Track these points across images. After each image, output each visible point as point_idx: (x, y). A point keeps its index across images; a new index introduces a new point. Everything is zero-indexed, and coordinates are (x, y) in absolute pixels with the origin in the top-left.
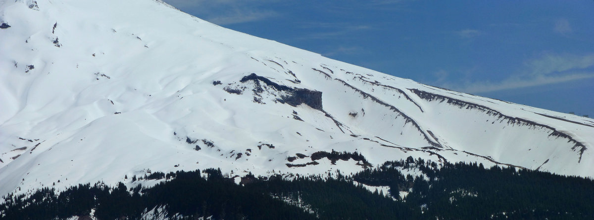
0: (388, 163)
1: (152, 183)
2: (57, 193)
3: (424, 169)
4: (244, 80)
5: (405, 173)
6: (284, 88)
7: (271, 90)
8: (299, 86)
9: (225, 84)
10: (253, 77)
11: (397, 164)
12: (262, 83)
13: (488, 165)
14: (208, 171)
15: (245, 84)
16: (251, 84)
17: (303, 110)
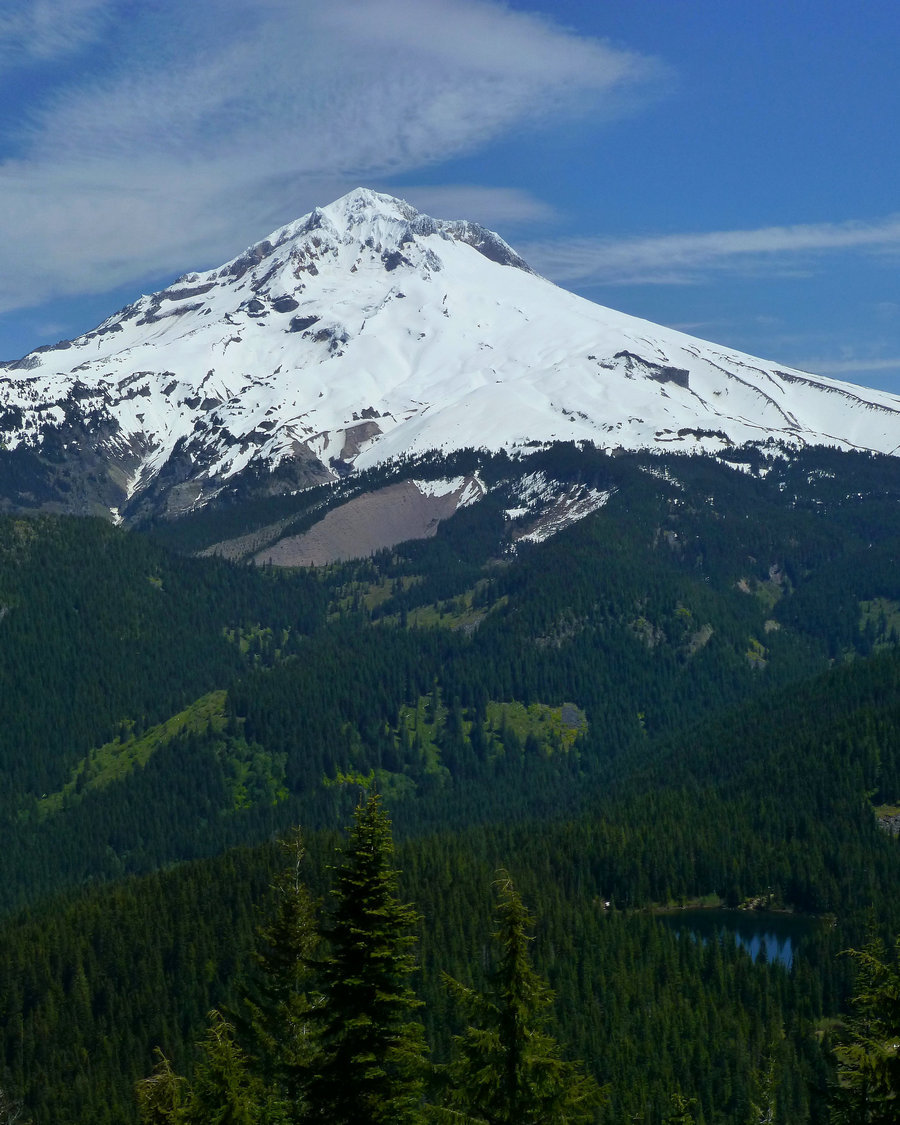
0: (749, 442)
1: (531, 451)
2: (445, 455)
3: (783, 449)
4: (617, 356)
5: (765, 452)
6: (650, 365)
7: (642, 367)
8: (667, 365)
9: (599, 360)
10: (625, 354)
11: (758, 443)
12: (633, 360)
13: (846, 448)
14: (582, 442)
15: (617, 360)
16: (623, 360)
17: (670, 387)
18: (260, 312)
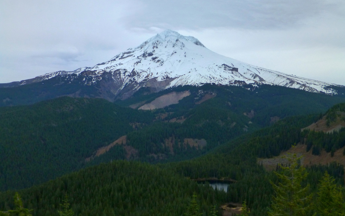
3: (258, 85)
6: (230, 67)
7: (228, 68)
8: (233, 67)
9: (218, 66)
10: (224, 64)
11: (252, 84)
12: (226, 66)
13: (271, 85)
17: (234, 72)
18: (145, 56)
